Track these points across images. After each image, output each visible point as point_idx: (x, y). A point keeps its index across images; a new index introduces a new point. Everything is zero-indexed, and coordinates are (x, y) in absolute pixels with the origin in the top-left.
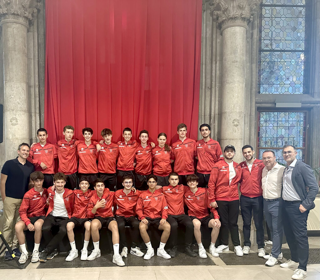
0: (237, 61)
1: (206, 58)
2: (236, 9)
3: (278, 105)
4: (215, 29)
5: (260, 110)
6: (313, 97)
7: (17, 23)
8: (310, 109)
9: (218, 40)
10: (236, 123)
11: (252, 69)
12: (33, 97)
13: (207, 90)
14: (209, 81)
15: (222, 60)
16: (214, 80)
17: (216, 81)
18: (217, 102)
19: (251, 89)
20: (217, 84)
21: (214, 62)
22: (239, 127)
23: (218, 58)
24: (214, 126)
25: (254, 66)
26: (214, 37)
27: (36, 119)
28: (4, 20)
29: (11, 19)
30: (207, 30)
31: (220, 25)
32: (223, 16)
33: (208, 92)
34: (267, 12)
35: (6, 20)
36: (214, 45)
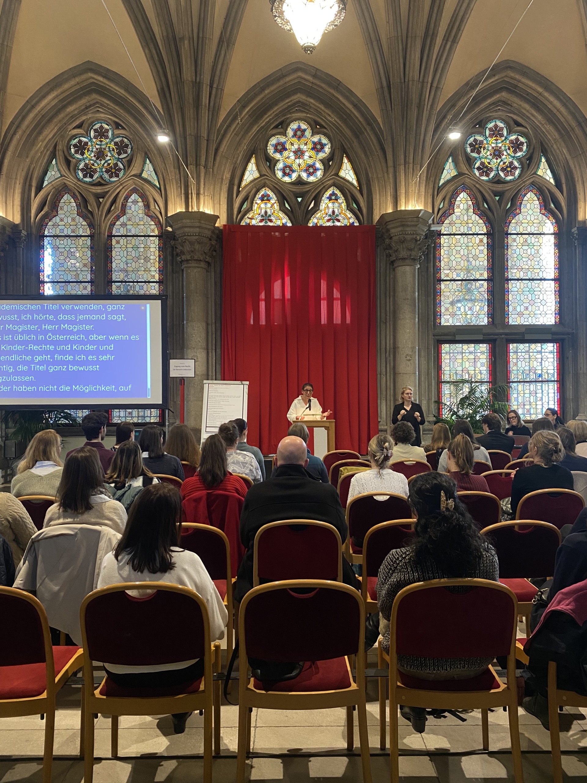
0: (408, 299)
2: (405, 250)
3: (458, 338)
4: (388, 265)
5: (440, 342)
6: (496, 328)
7: (198, 267)
9: (392, 276)
10: (408, 358)
12: (210, 334)
13: (382, 324)
14: (383, 315)
15: (394, 296)
16: (388, 314)
17: (390, 317)
18: (392, 337)
20: (391, 319)
21: (388, 297)
22: (411, 361)
23: (392, 293)
24: (390, 360)
26: (388, 272)
27: (212, 355)
28: (187, 265)
29: (193, 264)
30: (381, 265)
31: (392, 263)
32: (394, 255)
33: (383, 326)
34: (447, 241)
35: (189, 265)
36: (388, 281)
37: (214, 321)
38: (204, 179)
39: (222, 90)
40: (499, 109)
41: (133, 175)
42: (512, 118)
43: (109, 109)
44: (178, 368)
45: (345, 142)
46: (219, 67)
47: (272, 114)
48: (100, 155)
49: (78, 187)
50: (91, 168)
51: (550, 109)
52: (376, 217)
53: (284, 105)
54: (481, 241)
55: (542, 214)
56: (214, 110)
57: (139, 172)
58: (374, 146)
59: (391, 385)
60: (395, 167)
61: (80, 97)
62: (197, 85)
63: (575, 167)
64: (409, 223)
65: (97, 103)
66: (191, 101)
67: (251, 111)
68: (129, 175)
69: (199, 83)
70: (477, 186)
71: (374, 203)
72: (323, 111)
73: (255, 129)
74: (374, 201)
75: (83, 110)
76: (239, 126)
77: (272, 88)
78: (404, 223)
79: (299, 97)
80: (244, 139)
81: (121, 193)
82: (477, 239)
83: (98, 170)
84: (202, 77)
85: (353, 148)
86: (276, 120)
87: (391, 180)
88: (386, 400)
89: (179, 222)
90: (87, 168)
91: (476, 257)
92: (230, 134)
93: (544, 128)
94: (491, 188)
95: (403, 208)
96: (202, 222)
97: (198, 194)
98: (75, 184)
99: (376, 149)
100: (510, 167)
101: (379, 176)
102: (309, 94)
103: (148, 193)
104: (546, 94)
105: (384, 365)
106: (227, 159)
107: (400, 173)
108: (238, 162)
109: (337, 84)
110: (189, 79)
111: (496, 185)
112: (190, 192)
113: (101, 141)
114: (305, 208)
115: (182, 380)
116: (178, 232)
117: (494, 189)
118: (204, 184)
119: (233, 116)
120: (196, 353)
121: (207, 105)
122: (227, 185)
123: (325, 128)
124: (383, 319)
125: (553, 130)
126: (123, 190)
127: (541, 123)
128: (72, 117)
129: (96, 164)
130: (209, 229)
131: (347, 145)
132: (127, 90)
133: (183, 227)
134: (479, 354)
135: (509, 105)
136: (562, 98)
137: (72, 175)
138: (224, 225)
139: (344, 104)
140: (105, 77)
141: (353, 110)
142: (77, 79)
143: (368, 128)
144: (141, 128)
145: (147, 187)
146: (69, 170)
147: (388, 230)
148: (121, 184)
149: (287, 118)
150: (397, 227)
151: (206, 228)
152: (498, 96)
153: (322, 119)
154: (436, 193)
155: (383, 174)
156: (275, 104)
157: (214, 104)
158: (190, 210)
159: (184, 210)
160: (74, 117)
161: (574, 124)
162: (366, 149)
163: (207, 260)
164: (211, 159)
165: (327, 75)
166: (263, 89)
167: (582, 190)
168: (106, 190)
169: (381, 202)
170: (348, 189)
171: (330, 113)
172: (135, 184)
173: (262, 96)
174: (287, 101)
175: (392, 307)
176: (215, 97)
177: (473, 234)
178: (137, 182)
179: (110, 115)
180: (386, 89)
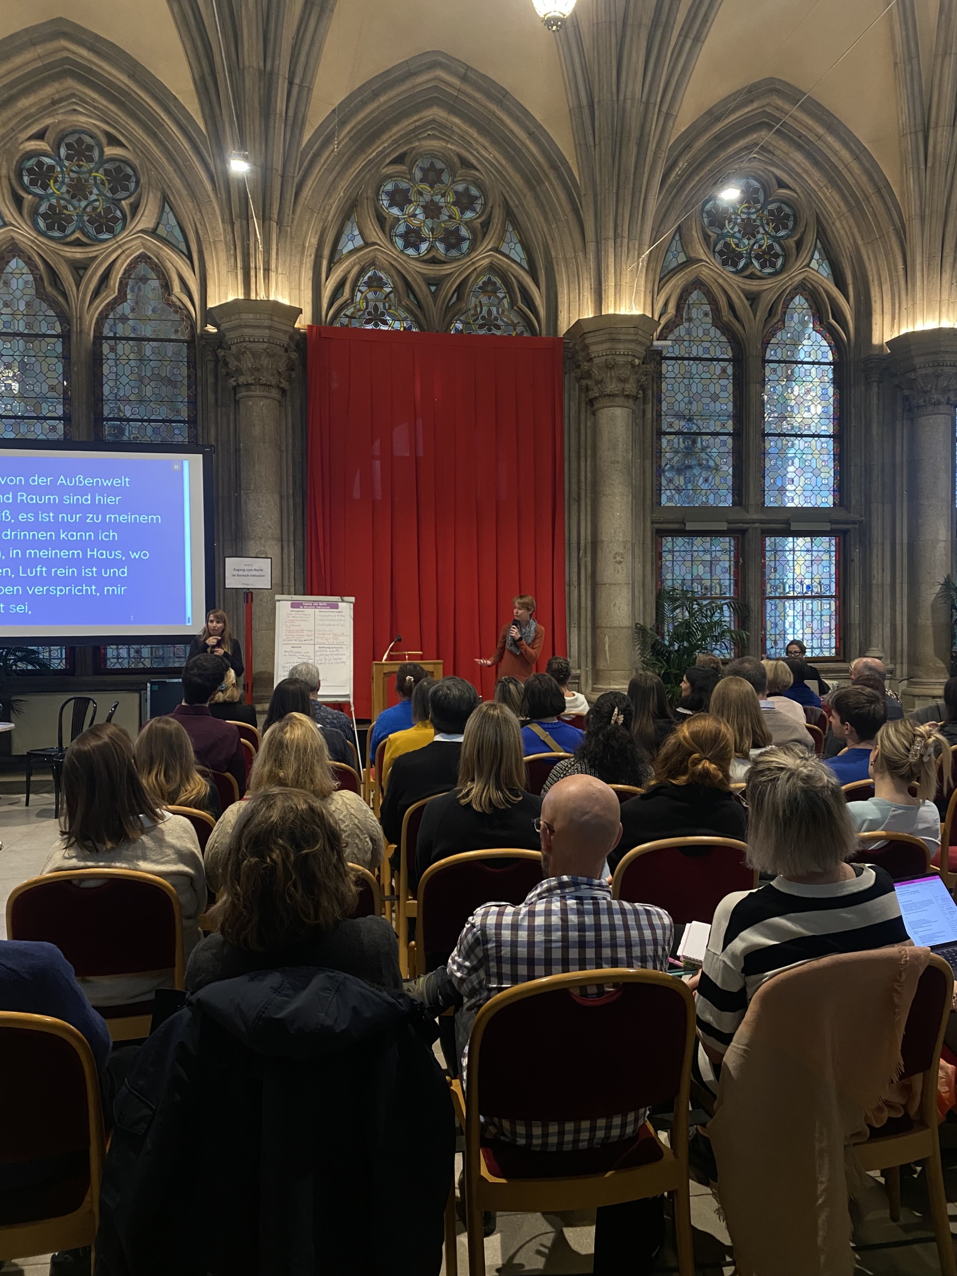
0: (618, 462)
1: (569, 451)
2: (614, 381)
3: (689, 527)
4: (583, 405)
5: (661, 533)
6: (747, 512)
7: (266, 397)
8: (744, 532)
9: (589, 424)
10: (618, 559)
11: (644, 468)
12: (286, 514)
13: (572, 503)
14: (574, 487)
15: (594, 457)
16: (583, 487)
17: (586, 490)
18: (589, 524)
19: (644, 502)
20: (589, 495)
21: (583, 459)
22: (623, 565)
23: (589, 452)
24: (586, 561)
25: (648, 463)
26: (583, 417)
27: (289, 551)
28: (246, 393)
29: (258, 392)
30: (571, 405)
31: (591, 402)
32: (596, 389)
33: (574, 507)
34: (670, 368)
35: (251, 393)
36: (583, 431)
37: (291, 492)
38: (277, 245)
39: (310, 89)
40: (755, 158)
41: (142, 231)
42: (773, 173)
43: (95, 107)
44: (241, 573)
45: (510, 196)
46: (305, 47)
47: (387, 140)
48: (78, 190)
49: (38, 246)
50: (61, 213)
51: (833, 163)
52: (564, 325)
53: (409, 125)
54: (724, 370)
55: (817, 331)
56: (296, 123)
57: (151, 225)
58: (561, 205)
59: (586, 602)
60: (598, 243)
61: (43, 83)
62: (268, 78)
63: (869, 260)
64: (623, 337)
65: (73, 95)
66: (256, 105)
67: (354, 131)
68: (134, 231)
69: (271, 73)
70: (720, 281)
71: (559, 300)
72: (474, 139)
73: (360, 163)
74: (559, 297)
75: (45, 108)
76: (333, 155)
77: (392, 93)
78: (614, 336)
79: (436, 112)
80: (342, 180)
81: (120, 261)
82: (717, 368)
83: (75, 218)
84: (277, 63)
85: (523, 207)
86: (394, 150)
87: (592, 264)
88: (579, 628)
89: (233, 318)
90: (55, 214)
91: (715, 398)
92: (318, 169)
93: (824, 194)
94: (741, 285)
95: (611, 311)
96: (275, 319)
97: (267, 270)
98: (33, 242)
99: (563, 211)
100: (768, 253)
101: (569, 255)
102: (453, 110)
103: (169, 265)
104: (830, 139)
105: (575, 570)
106: (313, 211)
107: (607, 252)
108: (330, 218)
109: (500, 96)
110: (255, 65)
111: (749, 281)
112: (252, 265)
113: (80, 166)
114: (443, 303)
115: (248, 595)
116: (231, 335)
117: (747, 287)
118: (277, 254)
119: (325, 138)
120: (264, 546)
121: (284, 114)
122: (313, 257)
123: (477, 169)
124: (574, 495)
125: (837, 198)
126: (123, 257)
127: (818, 185)
128: (26, 118)
129: (70, 207)
130: (286, 332)
131: (513, 201)
132: (131, 76)
133: (240, 326)
134: (719, 554)
135: (770, 152)
136: (853, 145)
137: (27, 225)
138: (309, 326)
139: (511, 131)
140: (91, 49)
141: (528, 142)
142: (40, 50)
143: (552, 175)
144: (158, 147)
145: (168, 254)
146: (21, 214)
147: (586, 347)
148: (120, 246)
149: (413, 148)
150: (602, 342)
151: (280, 330)
152: (755, 136)
153: (471, 153)
154: (656, 289)
155: (575, 252)
156: (396, 120)
157: (295, 114)
158: (253, 297)
159: (241, 297)
160: (28, 119)
161: (870, 190)
162: (547, 209)
163: (282, 386)
164: (288, 210)
165: (485, 78)
166: (376, 94)
167: (878, 295)
168: (91, 255)
169: (572, 299)
170: (515, 274)
171: (487, 145)
172: (145, 247)
173: (374, 105)
174: (415, 118)
175: (589, 475)
176: (297, 101)
177: (712, 360)
178: (149, 244)
179: (96, 120)
180: (586, 111)
